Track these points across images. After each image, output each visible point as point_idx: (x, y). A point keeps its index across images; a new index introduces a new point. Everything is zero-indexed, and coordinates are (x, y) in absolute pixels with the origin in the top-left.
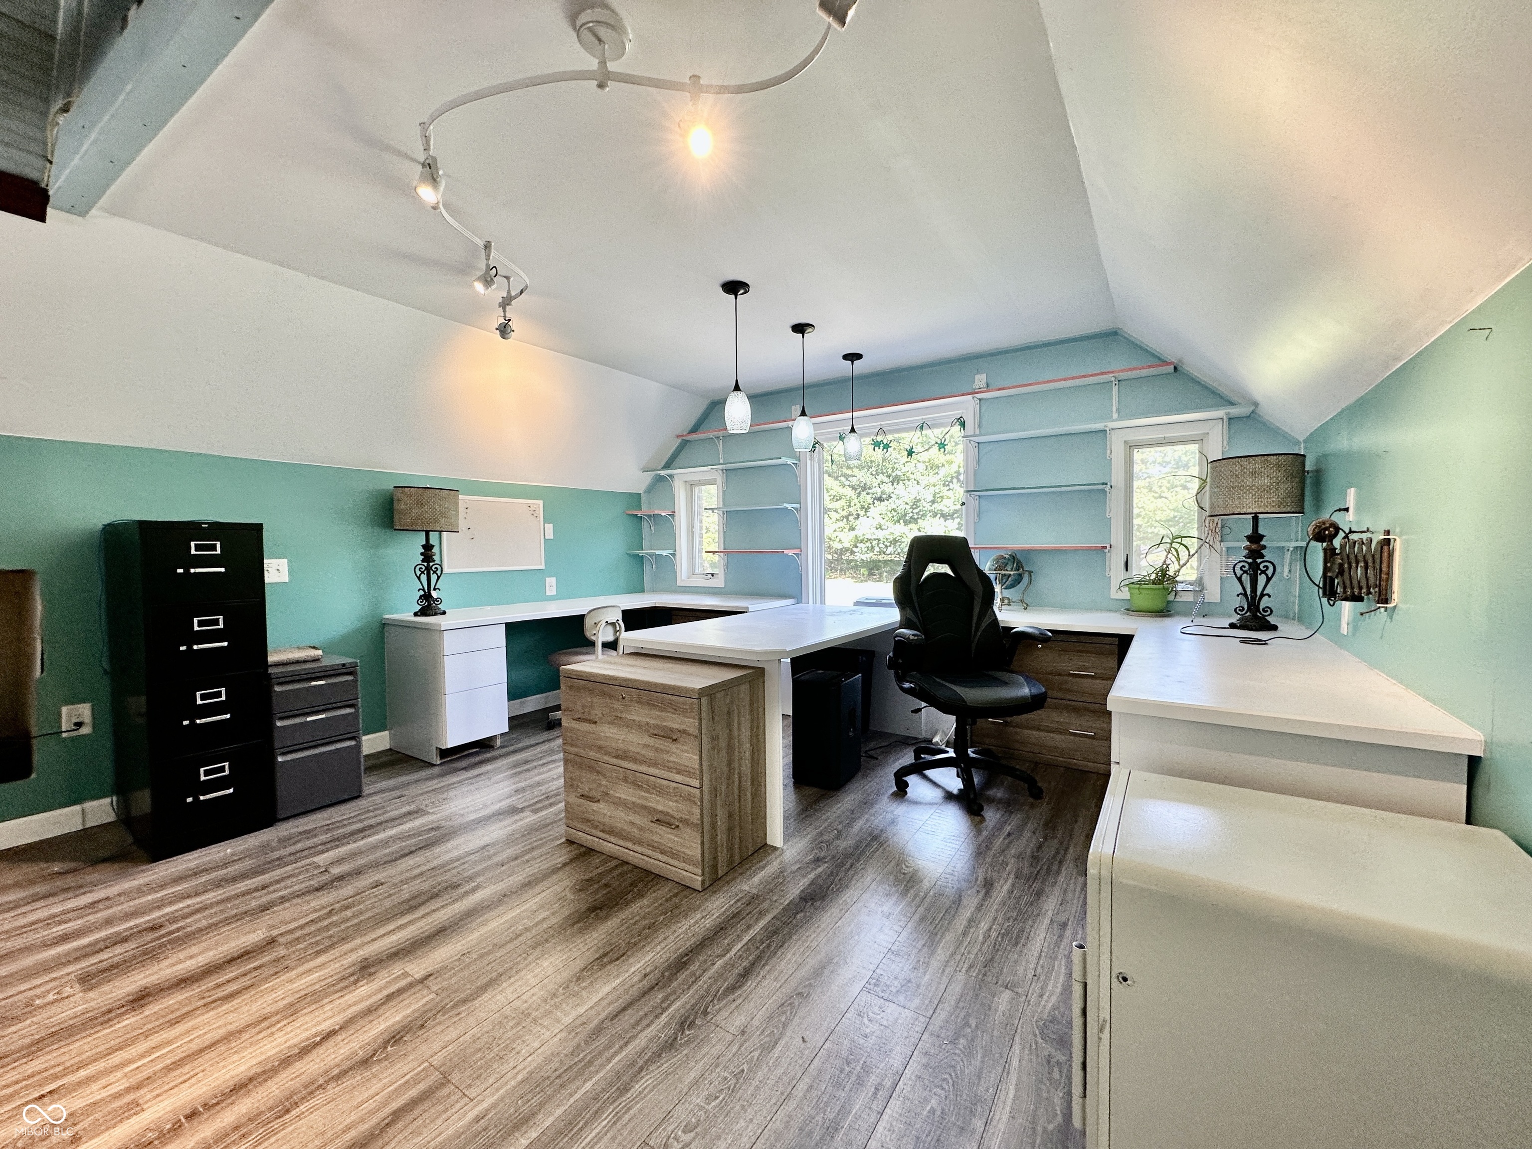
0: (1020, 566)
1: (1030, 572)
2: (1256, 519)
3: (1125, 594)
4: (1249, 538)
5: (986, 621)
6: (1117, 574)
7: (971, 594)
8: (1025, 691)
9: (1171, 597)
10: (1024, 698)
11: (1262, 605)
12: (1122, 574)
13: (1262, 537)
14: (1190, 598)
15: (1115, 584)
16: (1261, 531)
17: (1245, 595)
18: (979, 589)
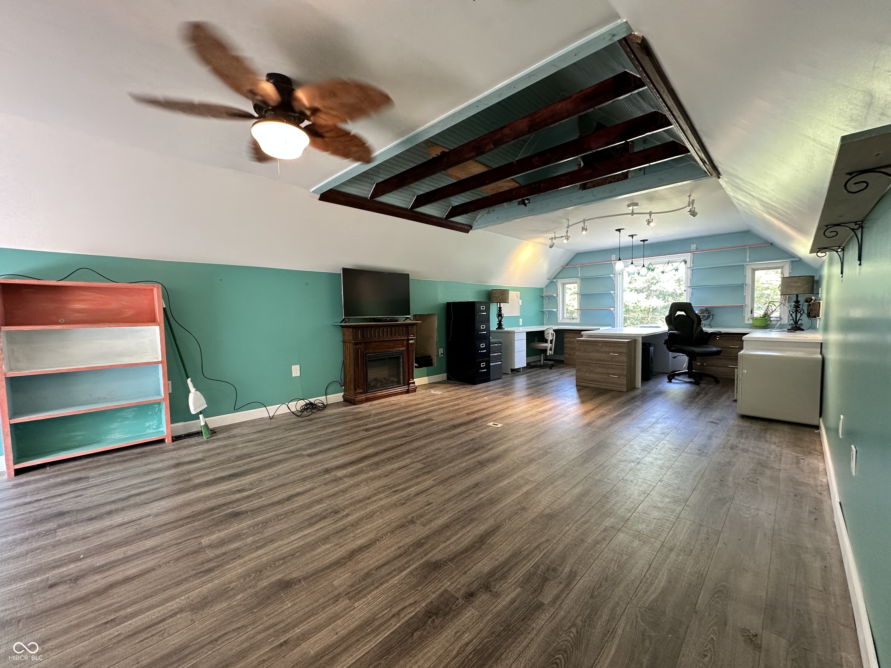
0: (709, 313)
1: (713, 315)
2: (797, 296)
3: (751, 322)
4: (795, 302)
5: (698, 330)
6: (748, 315)
7: (693, 322)
8: (715, 349)
9: (768, 322)
10: (714, 351)
11: (799, 323)
12: (750, 315)
13: (799, 301)
14: (774, 323)
15: (746, 318)
16: (799, 299)
17: (793, 320)
18: (696, 320)
